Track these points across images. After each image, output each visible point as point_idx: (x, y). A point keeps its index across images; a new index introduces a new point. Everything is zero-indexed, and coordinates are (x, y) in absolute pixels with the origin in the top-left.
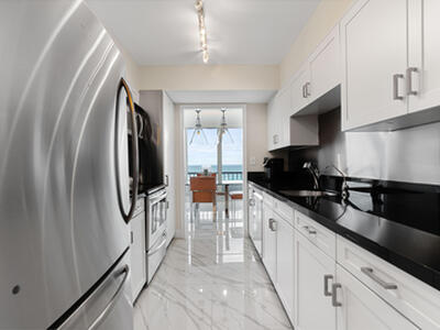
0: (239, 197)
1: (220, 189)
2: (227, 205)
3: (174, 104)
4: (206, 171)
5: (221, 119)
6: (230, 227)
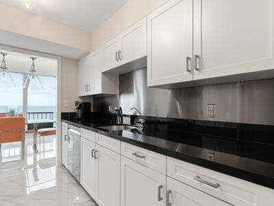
2: (35, 141)
4: (13, 112)
5: (30, 66)
6: (38, 160)
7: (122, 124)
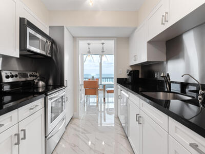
0: (112, 92)
1: (101, 87)
2: (104, 96)
3: (73, 37)
4: (93, 77)
5: (101, 48)
6: (106, 108)
7: (170, 92)
